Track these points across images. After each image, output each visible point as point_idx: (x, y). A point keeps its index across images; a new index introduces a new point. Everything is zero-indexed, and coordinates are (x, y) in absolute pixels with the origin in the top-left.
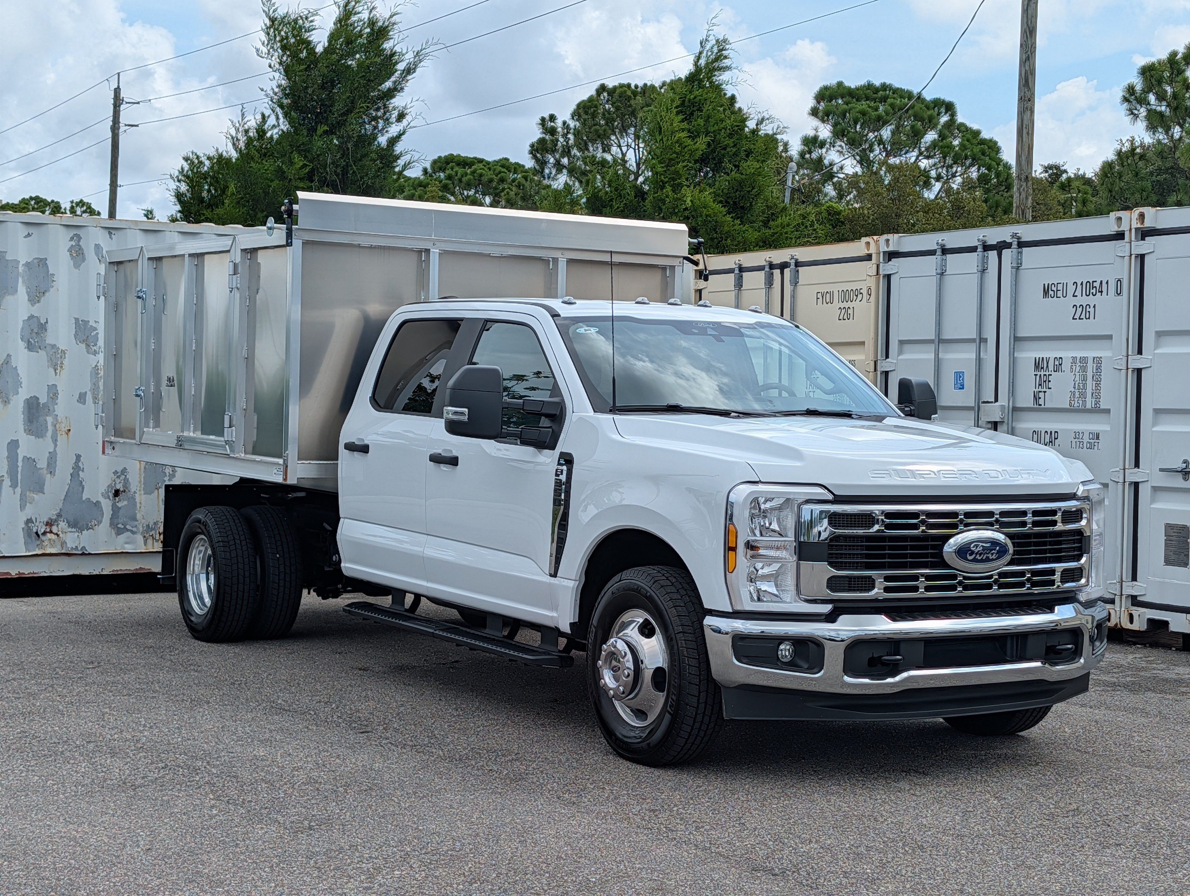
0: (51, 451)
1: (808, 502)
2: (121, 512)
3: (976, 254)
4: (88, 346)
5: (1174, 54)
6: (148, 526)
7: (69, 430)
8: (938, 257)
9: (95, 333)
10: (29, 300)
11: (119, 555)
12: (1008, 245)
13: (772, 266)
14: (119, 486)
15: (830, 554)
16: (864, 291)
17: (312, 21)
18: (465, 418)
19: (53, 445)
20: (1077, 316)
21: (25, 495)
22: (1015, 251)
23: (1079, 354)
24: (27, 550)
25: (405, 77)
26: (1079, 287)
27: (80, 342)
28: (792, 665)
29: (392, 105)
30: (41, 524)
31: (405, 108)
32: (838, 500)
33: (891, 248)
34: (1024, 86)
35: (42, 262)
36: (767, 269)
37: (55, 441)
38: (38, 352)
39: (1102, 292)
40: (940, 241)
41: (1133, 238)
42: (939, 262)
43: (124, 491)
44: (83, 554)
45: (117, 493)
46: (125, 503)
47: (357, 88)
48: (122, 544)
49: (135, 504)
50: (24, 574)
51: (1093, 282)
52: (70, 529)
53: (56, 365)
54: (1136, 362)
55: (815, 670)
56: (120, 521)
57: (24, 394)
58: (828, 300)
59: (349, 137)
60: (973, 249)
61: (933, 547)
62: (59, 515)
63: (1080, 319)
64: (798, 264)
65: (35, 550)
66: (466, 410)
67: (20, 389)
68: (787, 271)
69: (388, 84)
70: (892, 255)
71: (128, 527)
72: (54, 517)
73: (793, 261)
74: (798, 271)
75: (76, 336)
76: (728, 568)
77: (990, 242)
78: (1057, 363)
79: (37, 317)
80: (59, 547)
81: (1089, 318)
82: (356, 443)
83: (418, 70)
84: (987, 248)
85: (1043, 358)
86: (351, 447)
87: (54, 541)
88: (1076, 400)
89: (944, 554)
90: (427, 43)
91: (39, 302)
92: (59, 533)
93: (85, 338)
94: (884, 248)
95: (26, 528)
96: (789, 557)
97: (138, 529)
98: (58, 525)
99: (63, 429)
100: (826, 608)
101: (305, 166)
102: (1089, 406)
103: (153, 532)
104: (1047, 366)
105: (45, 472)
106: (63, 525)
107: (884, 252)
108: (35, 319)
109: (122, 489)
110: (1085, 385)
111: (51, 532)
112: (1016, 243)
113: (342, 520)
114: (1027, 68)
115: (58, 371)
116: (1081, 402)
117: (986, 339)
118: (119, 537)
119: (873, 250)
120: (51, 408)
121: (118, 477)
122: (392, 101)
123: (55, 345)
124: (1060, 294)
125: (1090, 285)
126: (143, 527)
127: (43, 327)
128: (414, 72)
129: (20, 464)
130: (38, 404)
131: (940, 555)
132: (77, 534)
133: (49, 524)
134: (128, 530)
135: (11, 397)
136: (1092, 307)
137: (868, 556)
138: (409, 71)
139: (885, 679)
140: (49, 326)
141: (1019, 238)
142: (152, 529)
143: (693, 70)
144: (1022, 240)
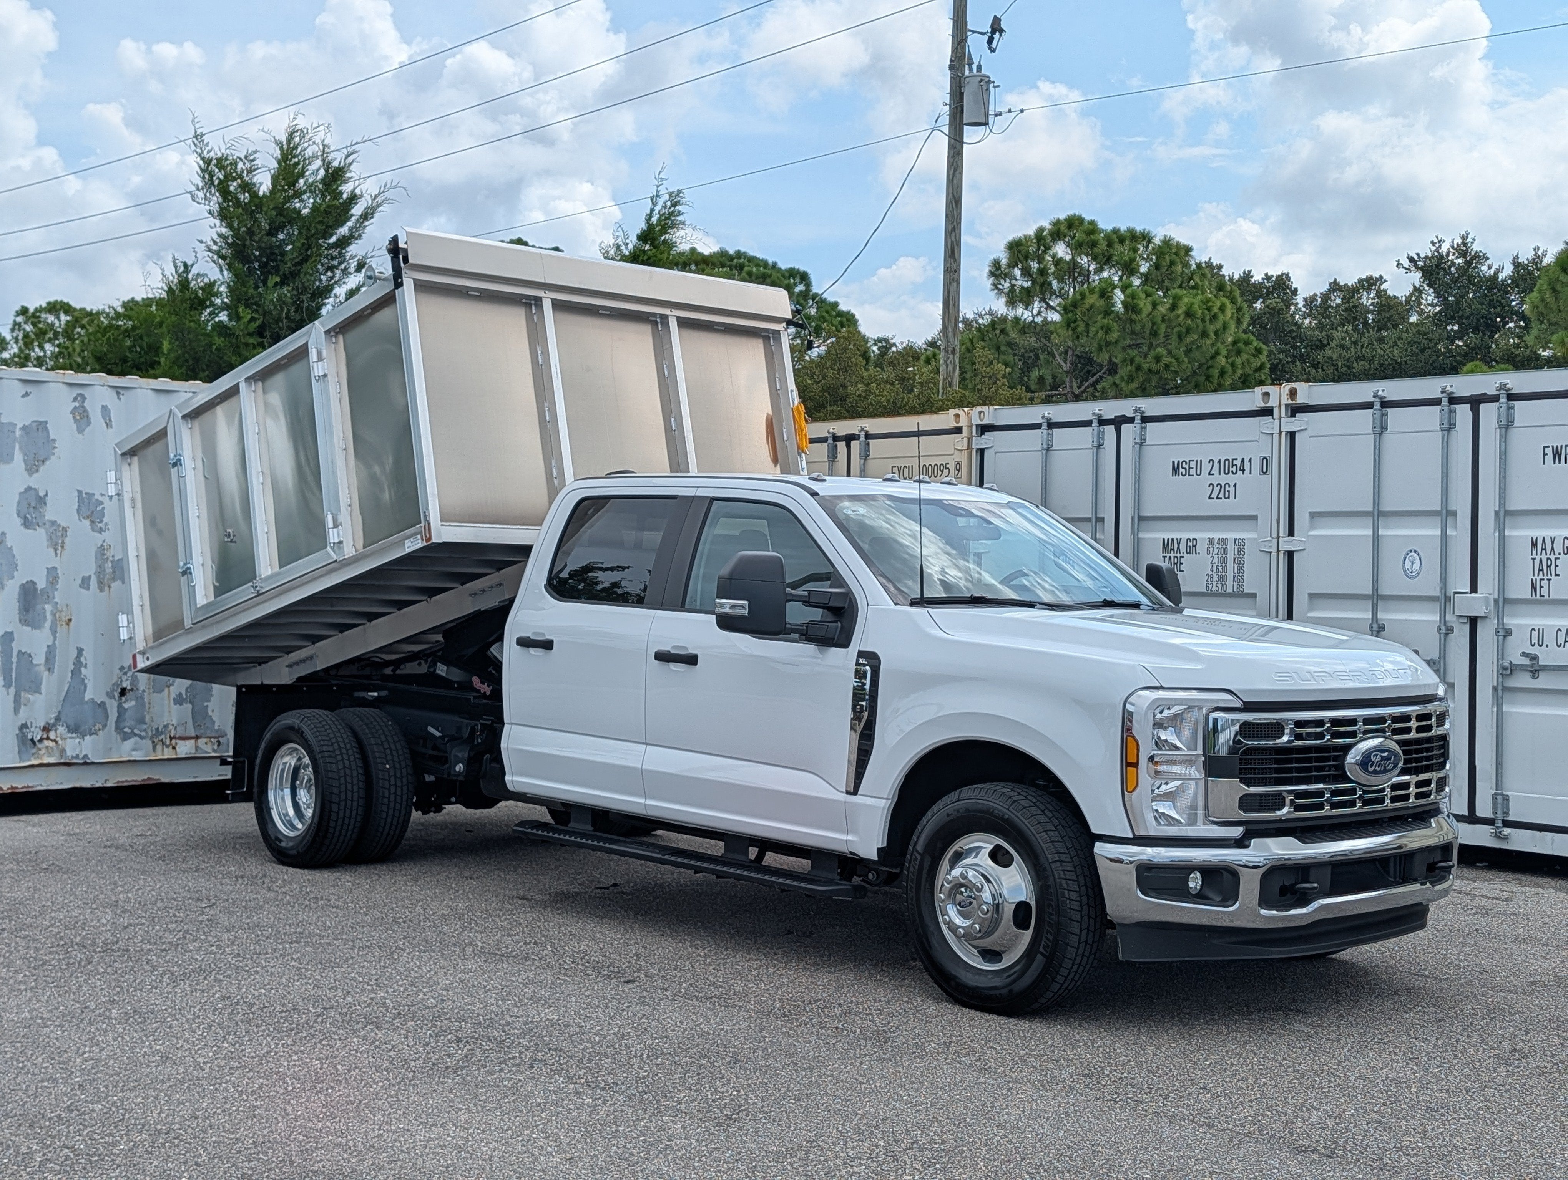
0: (50, 643)
1: (1218, 709)
2: (128, 714)
3: (1090, 428)
4: (92, 522)
5: (1041, 230)
6: (157, 729)
7: (70, 620)
8: (1043, 432)
9: (101, 507)
10: (26, 470)
11: (125, 764)
12: (1131, 420)
13: (836, 438)
14: (126, 684)
15: (1240, 769)
16: (952, 466)
17: (253, 160)
18: (746, 612)
19: (52, 638)
20: (1214, 495)
21: (20, 696)
22: (1138, 426)
23: (1217, 536)
24: (21, 760)
25: (363, 222)
26: (1216, 465)
27: (84, 518)
28: (1201, 897)
29: (349, 254)
30: (38, 729)
31: (365, 257)
32: (1249, 707)
33: (986, 421)
34: (950, 257)
35: (42, 426)
36: (830, 441)
37: (54, 632)
38: (35, 530)
39: (1243, 470)
40: (1046, 415)
41: (1283, 414)
42: (1045, 437)
43: (132, 690)
44: (85, 763)
45: (123, 692)
46: (133, 703)
47: (314, 234)
48: (128, 750)
49: (143, 705)
50: (17, 788)
51: (1233, 460)
52: (70, 735)
53: (57, 544)
54: (1287, 545)
55: (1229, 903)
56: (127, 724)
57: (21, 578)
58: (906, 475)
59: (305, 289)
60: (1088, 424)
61: (1335, 758)
62: (58, 719)
63: (1217, 498)
64: (868, 436)
65: (29, 760)
66: (746, 602)
67: (16, 573)
68: (855, 444)
69: (343, 231)
70: (984, 429)
71: (136, 731)
72: (52, 721)
73: (863, 433)
74: (868, 444)
75: (79, 511)
76: (1126, 787)
77: (1106, 417)
78: (1190, 544)
79: (35, 489)
80: (57, 754)
81: (1229, 498)
82: (532, 638)
83: (376, 215)
84: (1102, 422)
85: (1173, 540)
86: (524, 643)
87: (52, 748)
88: (1214, 584)
89: (1346, 766)
90: (385, 186)
91: (37, 471)
92: (58, 739)
93: (89, 513)
94: (976, 421)
95: (20, 735)
96: (1196, 773)
97: (147, 733)
98: (56, 731)
99: (64, 619)
100: (1237, 832)
101: (253, 319)
102: (1229, 590)
103: (163, 736)
104: (1178, 548)
105: (42, 668)
106: (61, 729)
107: (977, 426)
108: (32, 492)
109: (129, 688)
110: (1225, 569)
111: (48, 738)
112: (1139, 418)
113: (506, 726)
114: (953, 239)
115: (59, 552)
116: (1220, 586)
117: (1103, 519)
118: (125, 743)
119: (963, 422)
120: (51, 595)
121: (125, 674)
122: (348, 249)
123: (56, 522)
124: (1193, 472)
125: (1231, 463)
126: (152, 731)
127: (42, 501)
128: (372, 217)
129: (14, 660)
130: (36, 589)
131: (1341, 767)
132: (77, 740)
133: (46, 729)
134: (136, 735)
135: (5, 582)
136: (1232, 485)
137: (1277, 771)
138: (366, 216)
139: (1289, 910)
140: (49, 500)
141: (1143, 412)
142: (162, 733)
143: (645, 228)
144: (1145, 415)
